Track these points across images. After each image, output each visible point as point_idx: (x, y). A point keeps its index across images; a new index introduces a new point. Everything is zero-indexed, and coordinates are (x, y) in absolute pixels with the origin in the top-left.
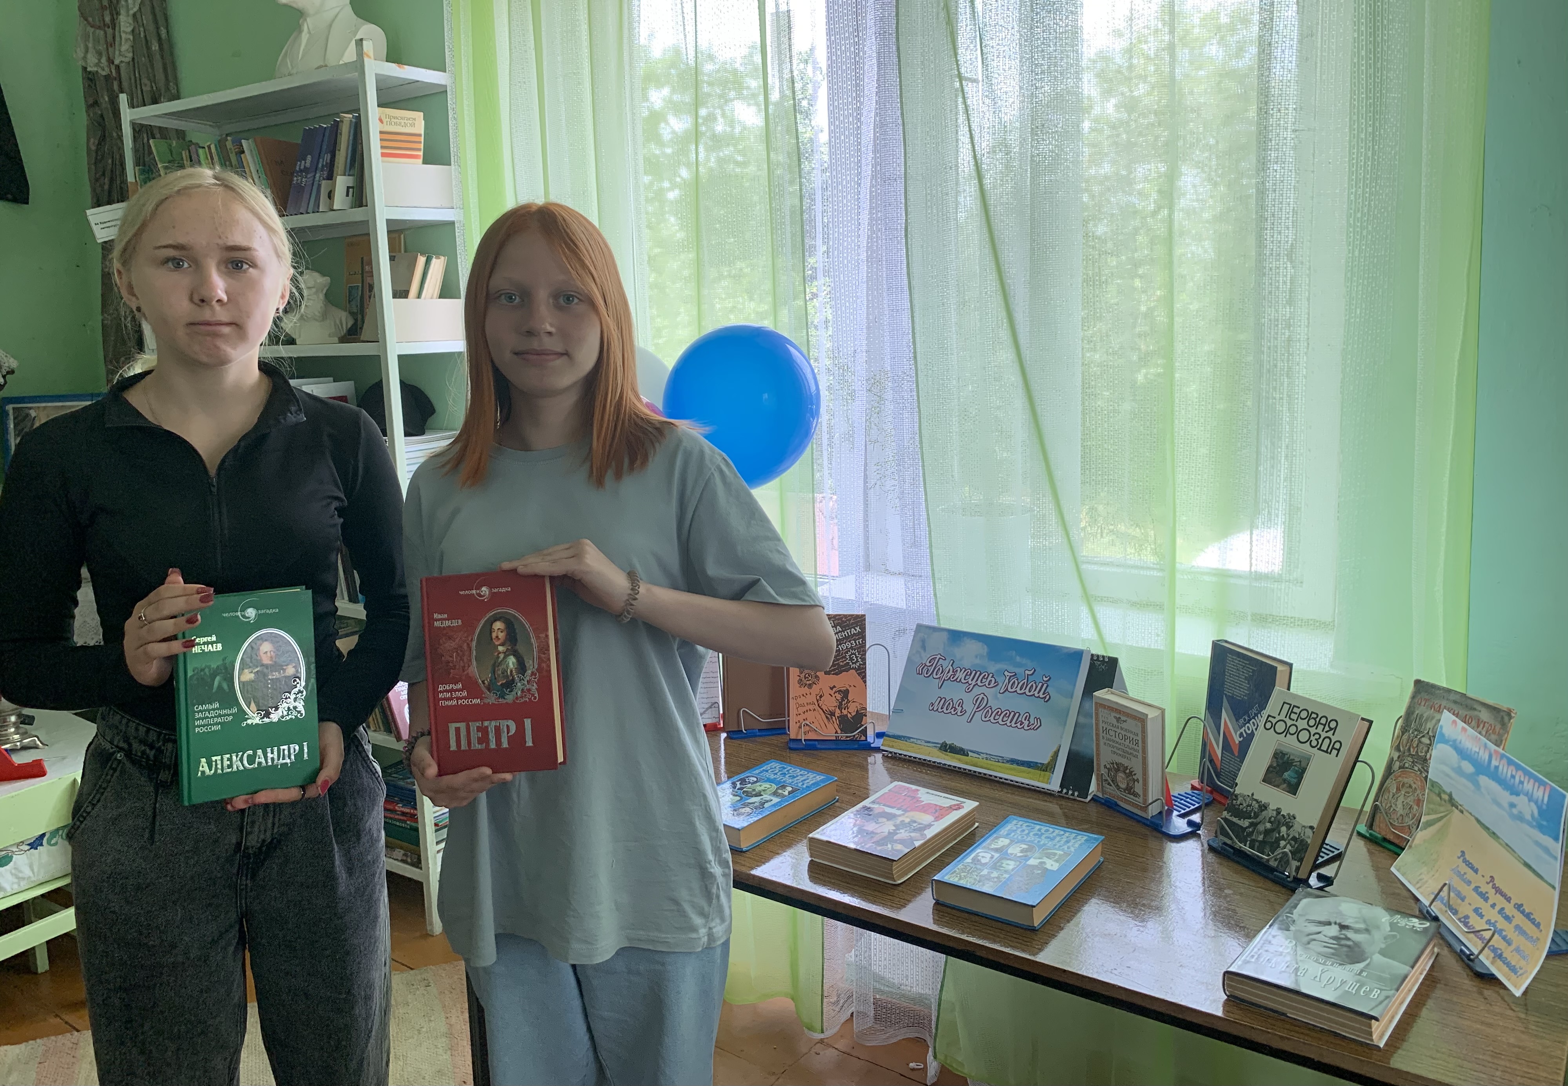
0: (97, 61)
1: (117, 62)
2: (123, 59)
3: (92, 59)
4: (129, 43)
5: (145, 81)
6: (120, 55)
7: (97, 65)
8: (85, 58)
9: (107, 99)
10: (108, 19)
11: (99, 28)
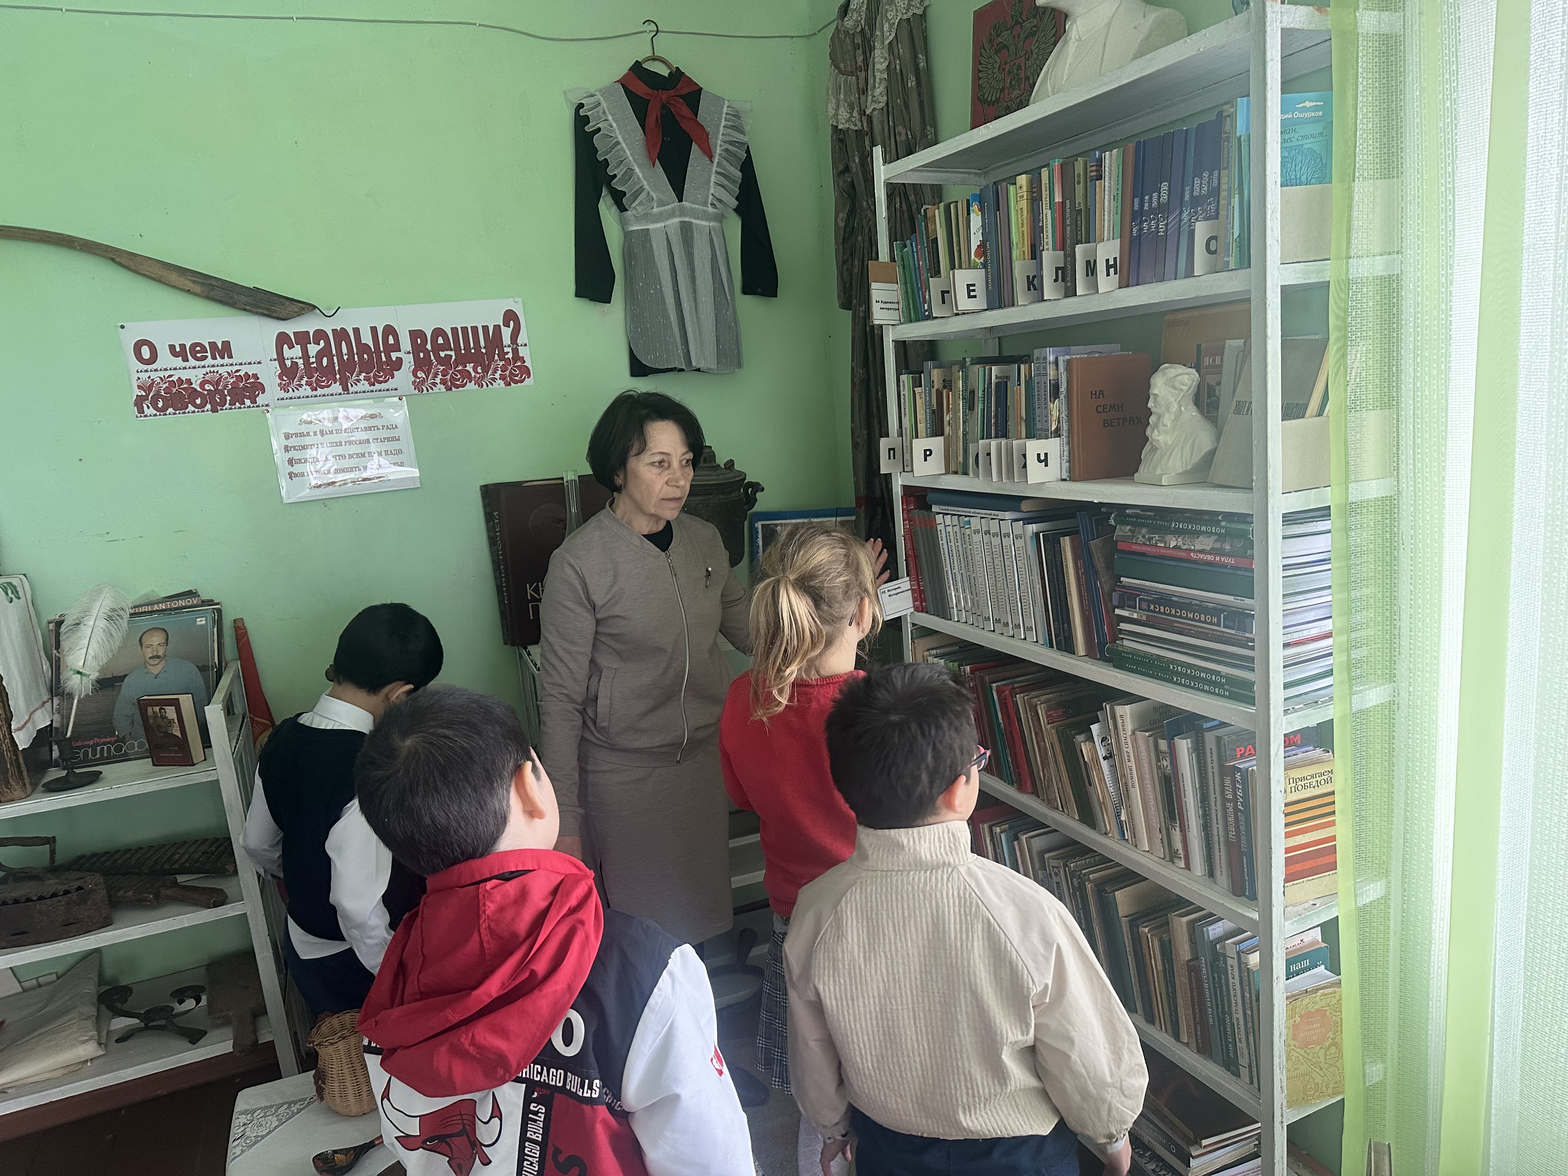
0: (848, 115)
1: (868, 112)
2: (876, 106)
3: (843, 114)
4: (883, 86)
5: (900, 129)
6: (873, 101)
7: (849, 120)
8: (836, 114)
9: (857, 161)
10: (860, 59)
11: (851, 74)
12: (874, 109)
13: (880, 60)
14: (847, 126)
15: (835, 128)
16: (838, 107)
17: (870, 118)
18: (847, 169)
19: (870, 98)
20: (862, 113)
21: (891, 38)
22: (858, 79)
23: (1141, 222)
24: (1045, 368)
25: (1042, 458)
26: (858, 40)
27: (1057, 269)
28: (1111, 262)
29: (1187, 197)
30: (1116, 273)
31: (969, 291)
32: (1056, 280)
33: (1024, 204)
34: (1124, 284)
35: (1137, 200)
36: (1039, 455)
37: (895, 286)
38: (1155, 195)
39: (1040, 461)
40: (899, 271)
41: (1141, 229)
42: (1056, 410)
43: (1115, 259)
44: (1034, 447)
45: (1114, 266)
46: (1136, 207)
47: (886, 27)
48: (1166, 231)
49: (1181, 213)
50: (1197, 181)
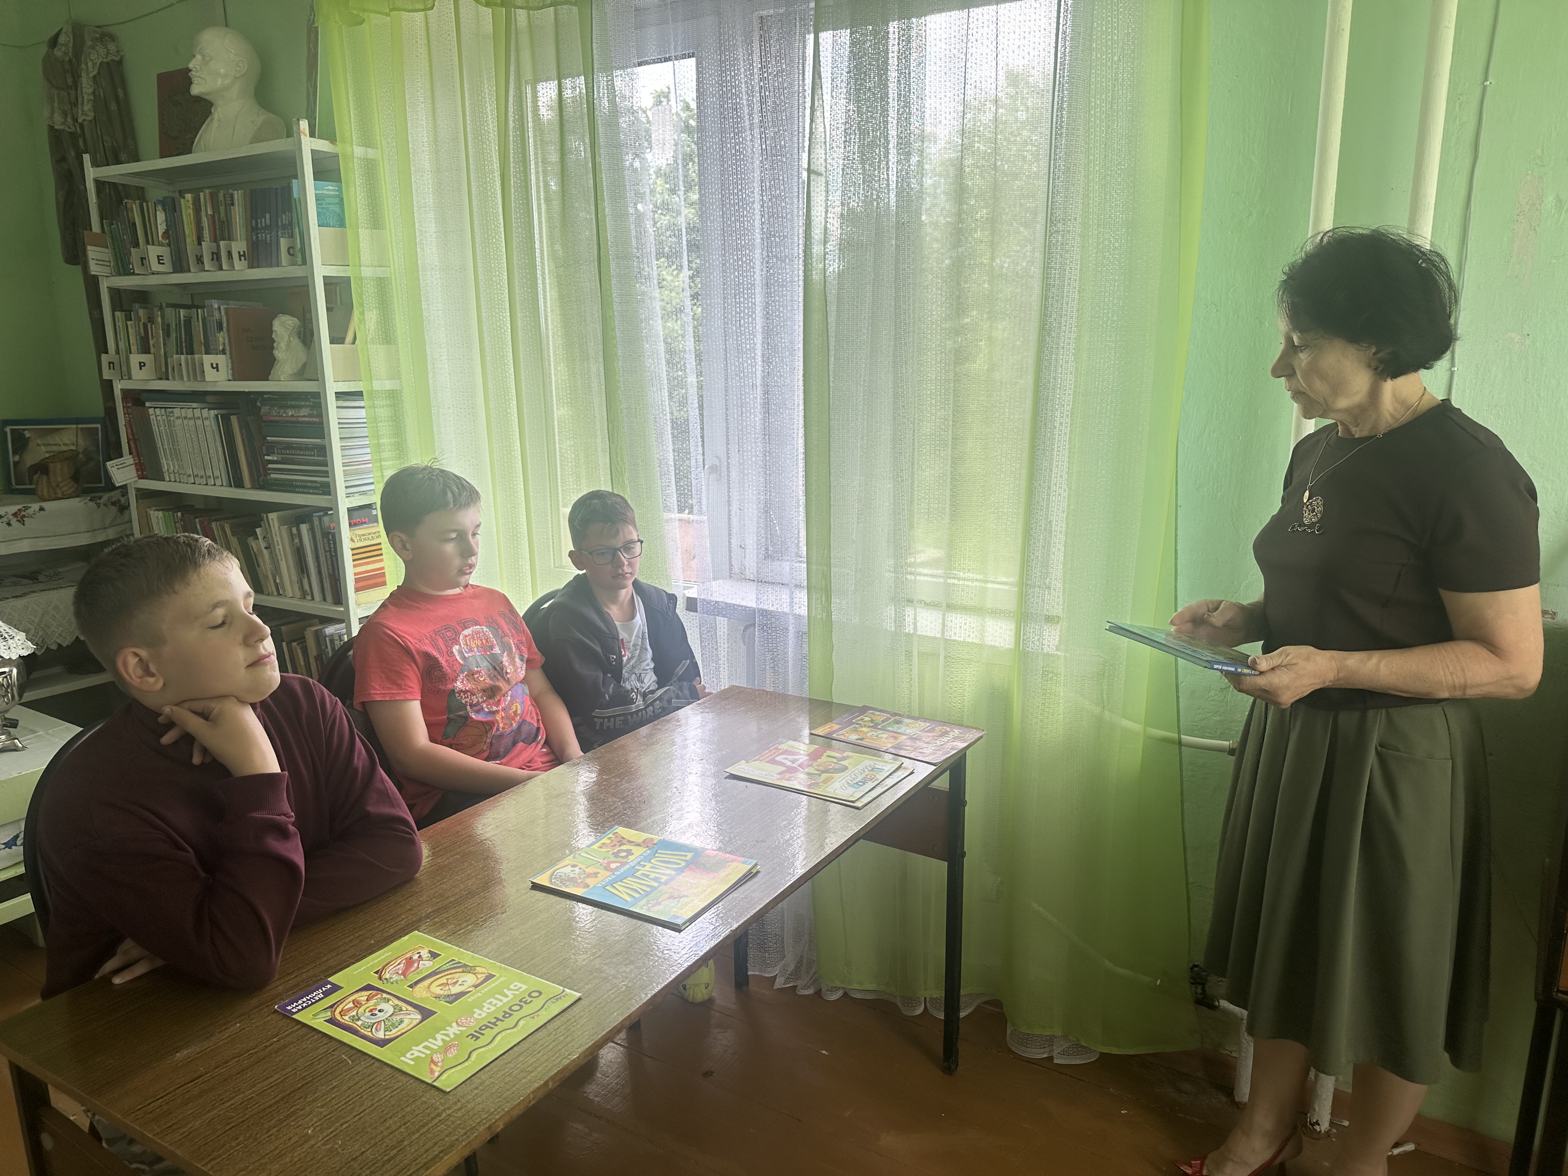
0: (63, 120)
1: (80, 121)
2: (86, 118)
3: (58, 118)
4: (91, 103)
5: (106, 138)
6: (83, 114)
7: (63, 124)
8: (52, 117)
9: (73, 155)
10: (70, 81)
11: (63, 89)
12: (84, 120)
13: (87, 87)
14: (62, 127)
15: (51, 128)
16: (53, 113)
17: (82, 126)
18: (64, 159)
19: (80, 111)
20: (75, 120)
21: (95, 73)
22: (69, 94)
23: (257, 234)
24: (212, 312)
25: (215, 366)
26: (67, 66)
27: (213, 253)
28: (242, 253)
29: (280, 224)
30: (245, 260)
31: (159, 260)
32: (212, 260)
33: (191, 211)
34: (251, 266)
35: (254, 221)
36: (212, 364)
37: (106, 250)
38: (263, 220)
39: (213, 368)
40: (109, 241)
41: (257, 238)
42: (222, 338)
43: (244, 252)
44: (208, 359)
45: (244, 255)
46: (254, 225)
47: (90, 64)
48: (271, 240)
49: (277, 232)
50: (284, 216)
